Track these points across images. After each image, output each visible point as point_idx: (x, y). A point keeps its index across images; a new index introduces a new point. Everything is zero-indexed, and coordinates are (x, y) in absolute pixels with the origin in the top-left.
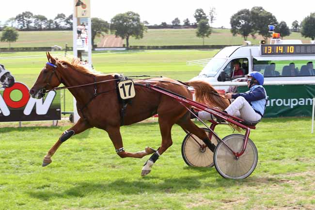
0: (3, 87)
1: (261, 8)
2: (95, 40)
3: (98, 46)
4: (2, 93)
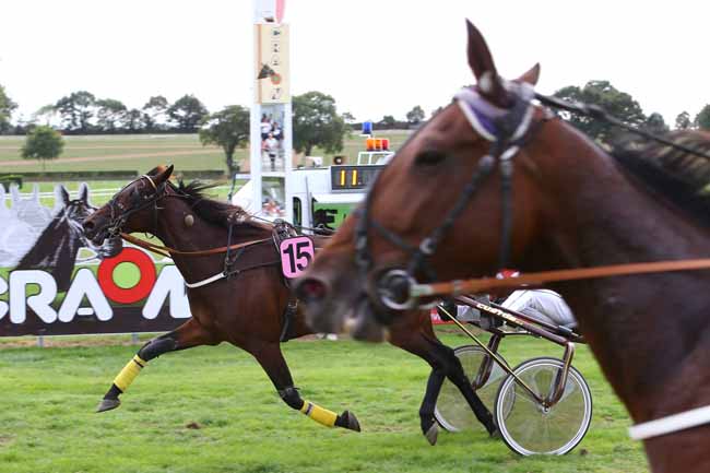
0: (98, 257)
3: (242, 170)
4: (95, 270)
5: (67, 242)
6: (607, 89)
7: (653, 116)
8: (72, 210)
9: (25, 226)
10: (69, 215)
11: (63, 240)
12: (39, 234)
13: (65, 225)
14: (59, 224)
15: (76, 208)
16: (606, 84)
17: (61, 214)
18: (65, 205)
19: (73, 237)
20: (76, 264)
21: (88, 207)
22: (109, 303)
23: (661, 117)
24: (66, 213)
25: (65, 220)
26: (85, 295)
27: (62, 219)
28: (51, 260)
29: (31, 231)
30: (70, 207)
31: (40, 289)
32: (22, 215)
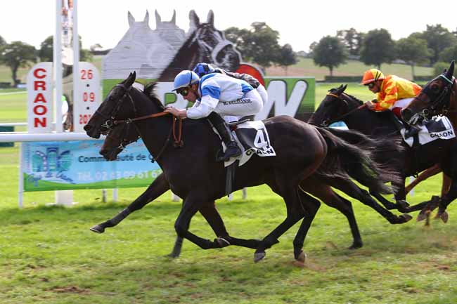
2: (17, 73)
3: (22, 82)
5: (197, 59)
6: (264, 27)
7: (286, 45)
8: (201, 32)
9: (165, 45)
10: (199, 36)
11: (194, 57)
12: (176, 52)
13: (196, 45)
14: (191, 44)
15: (205, 30)
16: (264, 24)
17: (193, 35)
18: (196, 28)
19: (202, 55)
21: (214, 30)
23: (290, 46)
24: (197, 35)
25: (197, 41)
27: (194, 40)
29: (170, 49)
30: (200, 29)
32: (164, 35)
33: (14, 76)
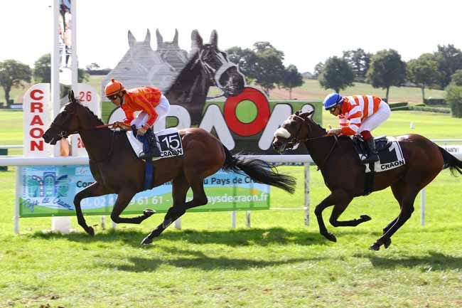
0: (224, 95)
1: (268, 44)
2: (10, 93)
3: (15, 102)
4: (222, 106)
5: (200, 81)
6: (268, 47)
9: (167, 66)
11: (197, 80)
13: (199, 66)
14: (194, 65)
18: (199, 49)
19: (205, 77)
20: (207, 101)
21: (218, 51)
22: (232, 135)
24: (200, 56)
25: (199, 62)
26: (214, 127)
27: (197, 61)
28: (187, 96)
29: (172, 70)
30: (203, 51)
31: (178, 122)
32: (165, 56)
33: (7, 96)
